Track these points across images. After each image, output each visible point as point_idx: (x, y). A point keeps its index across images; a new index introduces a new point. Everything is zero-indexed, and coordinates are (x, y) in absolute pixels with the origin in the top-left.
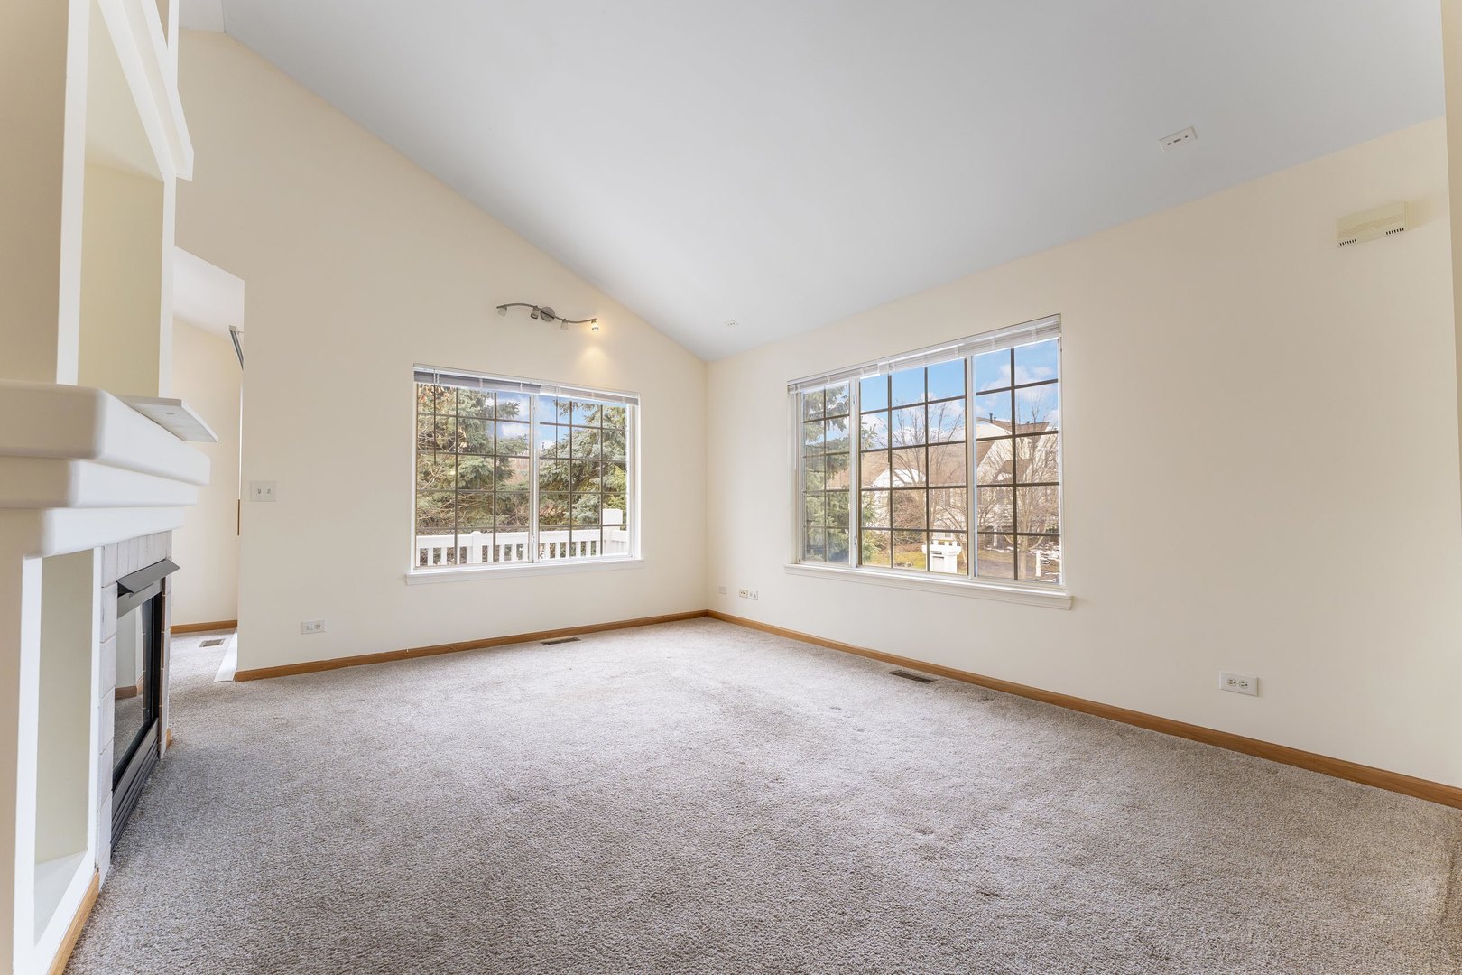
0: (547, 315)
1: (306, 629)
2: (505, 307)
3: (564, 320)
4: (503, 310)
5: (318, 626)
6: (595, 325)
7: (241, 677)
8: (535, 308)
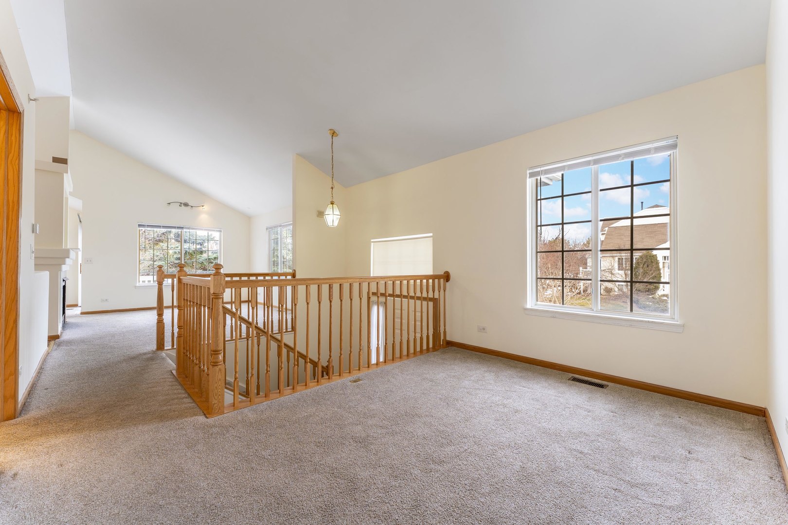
0: (186, 205)
1: (103, 301)
2: (169, 203)
3: (192, 207)
4: (169, 205)
5: (106, 300)
6: (203, 208)
7: (82, 313)
8: (181, 203)
